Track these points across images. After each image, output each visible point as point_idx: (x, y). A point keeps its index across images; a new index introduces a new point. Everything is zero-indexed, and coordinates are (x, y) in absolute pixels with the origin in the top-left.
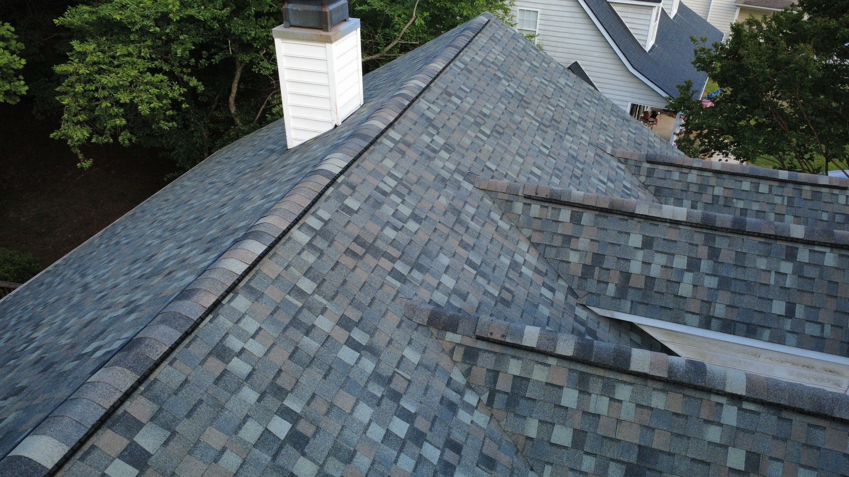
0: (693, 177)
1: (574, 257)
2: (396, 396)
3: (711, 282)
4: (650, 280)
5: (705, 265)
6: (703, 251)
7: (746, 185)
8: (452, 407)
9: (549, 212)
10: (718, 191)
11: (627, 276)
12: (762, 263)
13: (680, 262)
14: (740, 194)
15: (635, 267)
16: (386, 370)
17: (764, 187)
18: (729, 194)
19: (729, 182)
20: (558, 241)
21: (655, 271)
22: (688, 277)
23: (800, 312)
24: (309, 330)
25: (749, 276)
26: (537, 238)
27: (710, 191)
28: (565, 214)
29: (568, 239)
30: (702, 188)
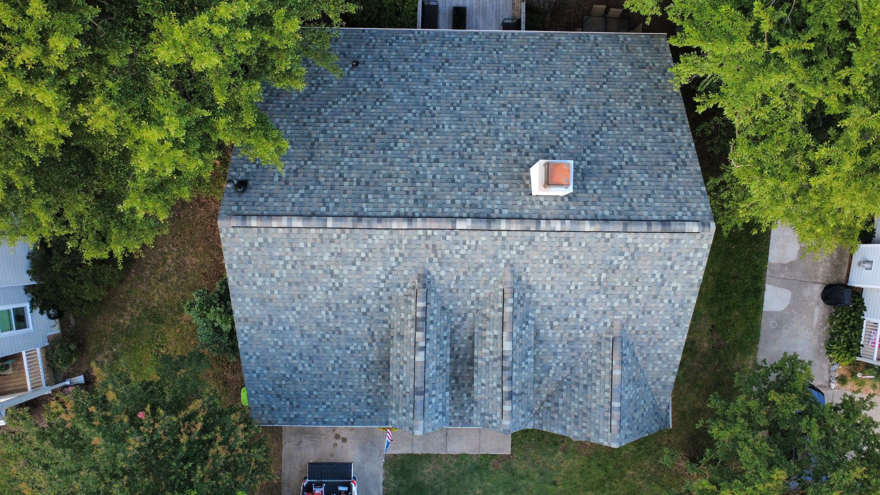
0: (608, 360)
1: (488, 310)
2: (390, 273)
3: (487, 360)
4: (484, 338)
5: (492, 357)
6: (496, 356)
7: (608, 386)
8: (399, 286)
9: (501, 299)
10: (603, 373)
11: (485, 330)
12: (495, 376)
13: (491, 348)
14: (603, 382)
15: (488, 333)
16: (396, 268)
17: (608, 394)
18: (602, 378)
19: (608, 379)
20: (492, 304)
21: (488, 340)
22: (488, 351)
23: (483, 388)
24: (391, 248)
25: (491, 372)
26: (492, 295)
27: (603, 369)
28: (500, 305)
29: (493, 307)
30: (604, 365)
